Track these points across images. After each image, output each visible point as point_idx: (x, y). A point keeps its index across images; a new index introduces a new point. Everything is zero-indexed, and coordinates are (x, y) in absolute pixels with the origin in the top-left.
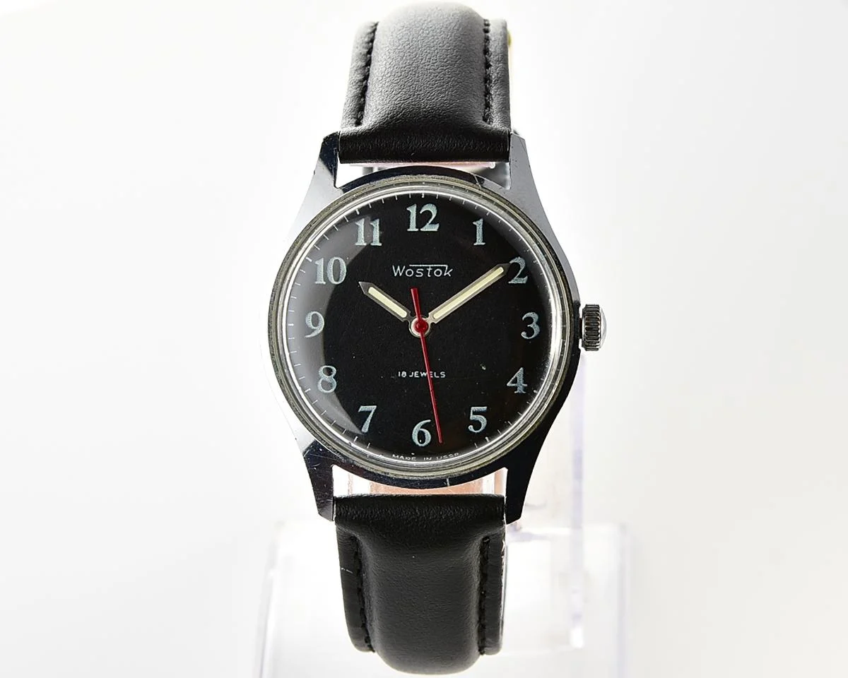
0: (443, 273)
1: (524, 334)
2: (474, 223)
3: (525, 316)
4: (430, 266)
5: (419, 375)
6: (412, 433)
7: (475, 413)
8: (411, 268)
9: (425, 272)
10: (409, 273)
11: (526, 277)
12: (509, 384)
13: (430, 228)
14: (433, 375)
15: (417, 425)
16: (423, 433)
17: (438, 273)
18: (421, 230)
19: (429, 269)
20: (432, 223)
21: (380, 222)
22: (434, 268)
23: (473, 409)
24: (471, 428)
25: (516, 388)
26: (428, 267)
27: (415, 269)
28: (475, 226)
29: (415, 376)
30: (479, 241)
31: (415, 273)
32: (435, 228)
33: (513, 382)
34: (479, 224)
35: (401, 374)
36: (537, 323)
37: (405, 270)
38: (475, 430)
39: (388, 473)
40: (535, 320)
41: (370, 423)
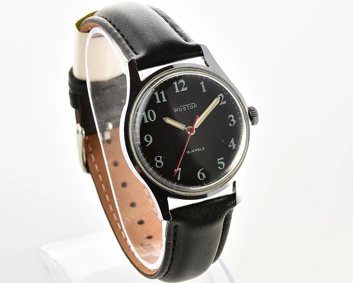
0: (194, 107)
1: (230, 124)
2: (200, 84)
3: (229, 117)
4: (188, 105)
5: (194, 151)
6: (197, 176)
7: (220, 161)
8: (181, 107)
9: (187, 108)
10: (181, 110)
11: (225, 101)
12: (229, 146)
13: (184, 89)
14: (200, 150)
15: (199, 172)
16: (202, 174)
17: (192, 107)
18: (181, 91)
19: (188, 106)
20: (184, 87)
21: (164, 91)
22: (190, 106)
23: (218, 159)
24: (219, 168)
25: (232, 147)
26: (187, 106)
27: (182, 108)
28: (201, 85)
29: (193, 152)
30: (204, 91)
31: (183, 109)
32: (186, 89)
33: (231, 145)
34: (202, 83)
35: (187, 152)
36: (234, 119)
37: (179, 109)
38: (221, 168)
39: (191, 195)
40: (233, 118)
41: (180, 176)
